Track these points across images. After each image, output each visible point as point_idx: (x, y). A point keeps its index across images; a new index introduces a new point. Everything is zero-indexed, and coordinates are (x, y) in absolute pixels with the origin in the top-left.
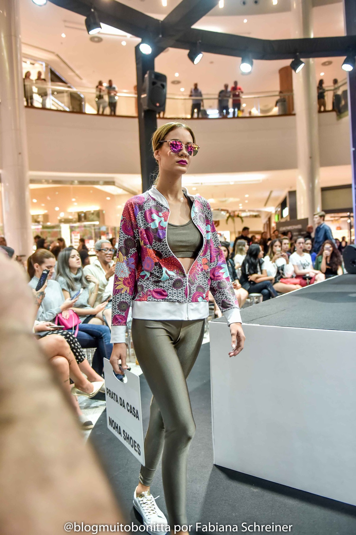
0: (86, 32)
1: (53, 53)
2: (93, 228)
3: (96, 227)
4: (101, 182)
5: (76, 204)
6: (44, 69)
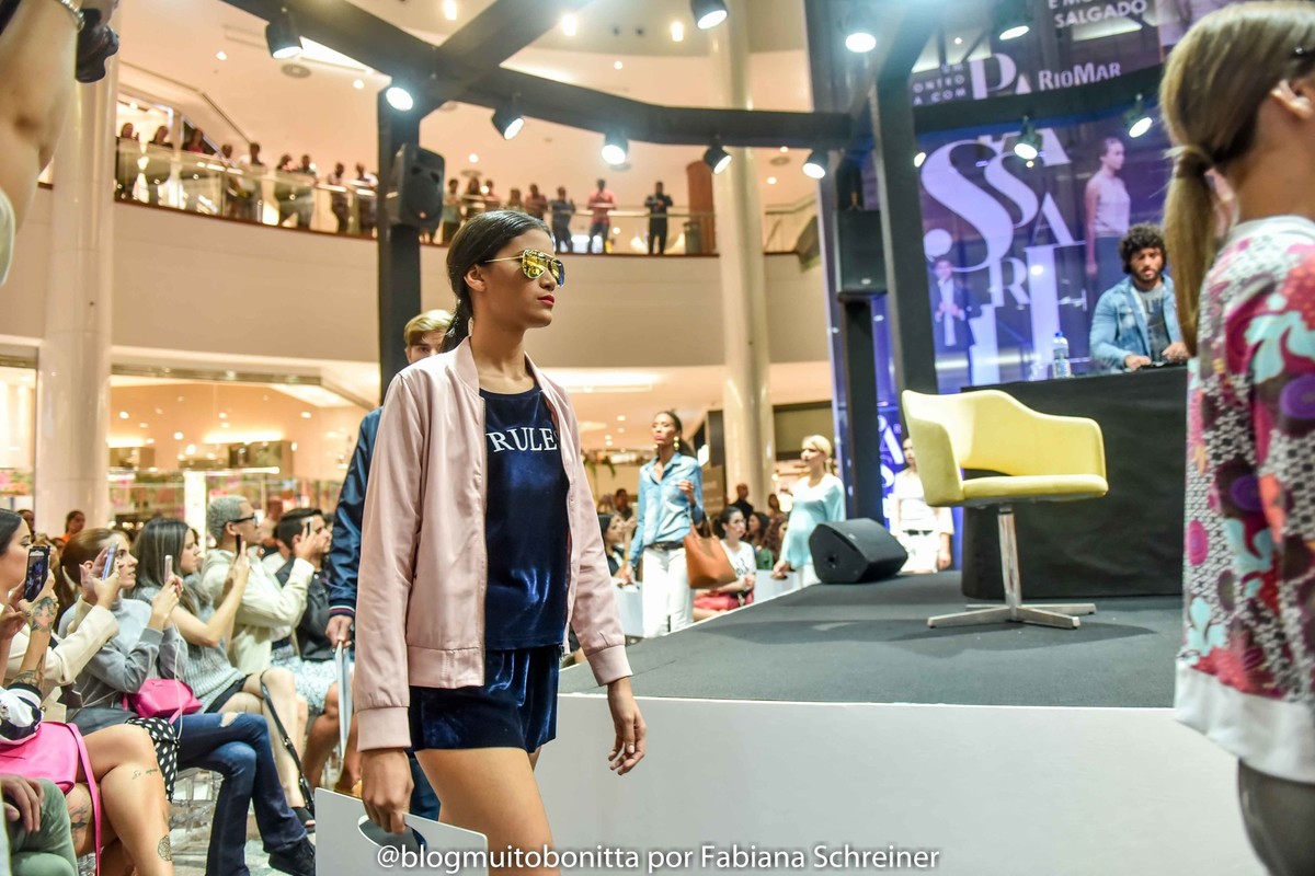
0: (267, 53)
1: (194, 90)
2: (263, 483)
3: (270, 482)
4: (291, 379)
5: (225, 425)
6: (169, 123)
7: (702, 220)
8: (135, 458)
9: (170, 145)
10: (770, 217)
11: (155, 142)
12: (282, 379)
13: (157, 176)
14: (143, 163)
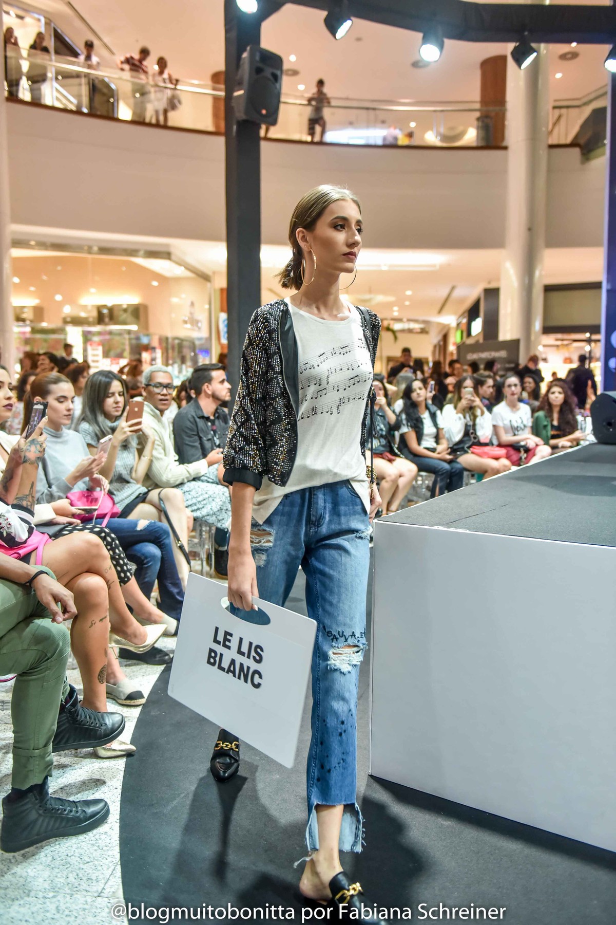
2: (126, 336)
3: (132, 336)
4: (142, 253)
5: (93, 290)
6: (43, 30)
7: (493, 114)
8: (28, 315)
9: (46, 50)
10: (557, 112)
11: (33, 47)
12: (133, 252)
13: (37, 79)
14: (25, 66)
